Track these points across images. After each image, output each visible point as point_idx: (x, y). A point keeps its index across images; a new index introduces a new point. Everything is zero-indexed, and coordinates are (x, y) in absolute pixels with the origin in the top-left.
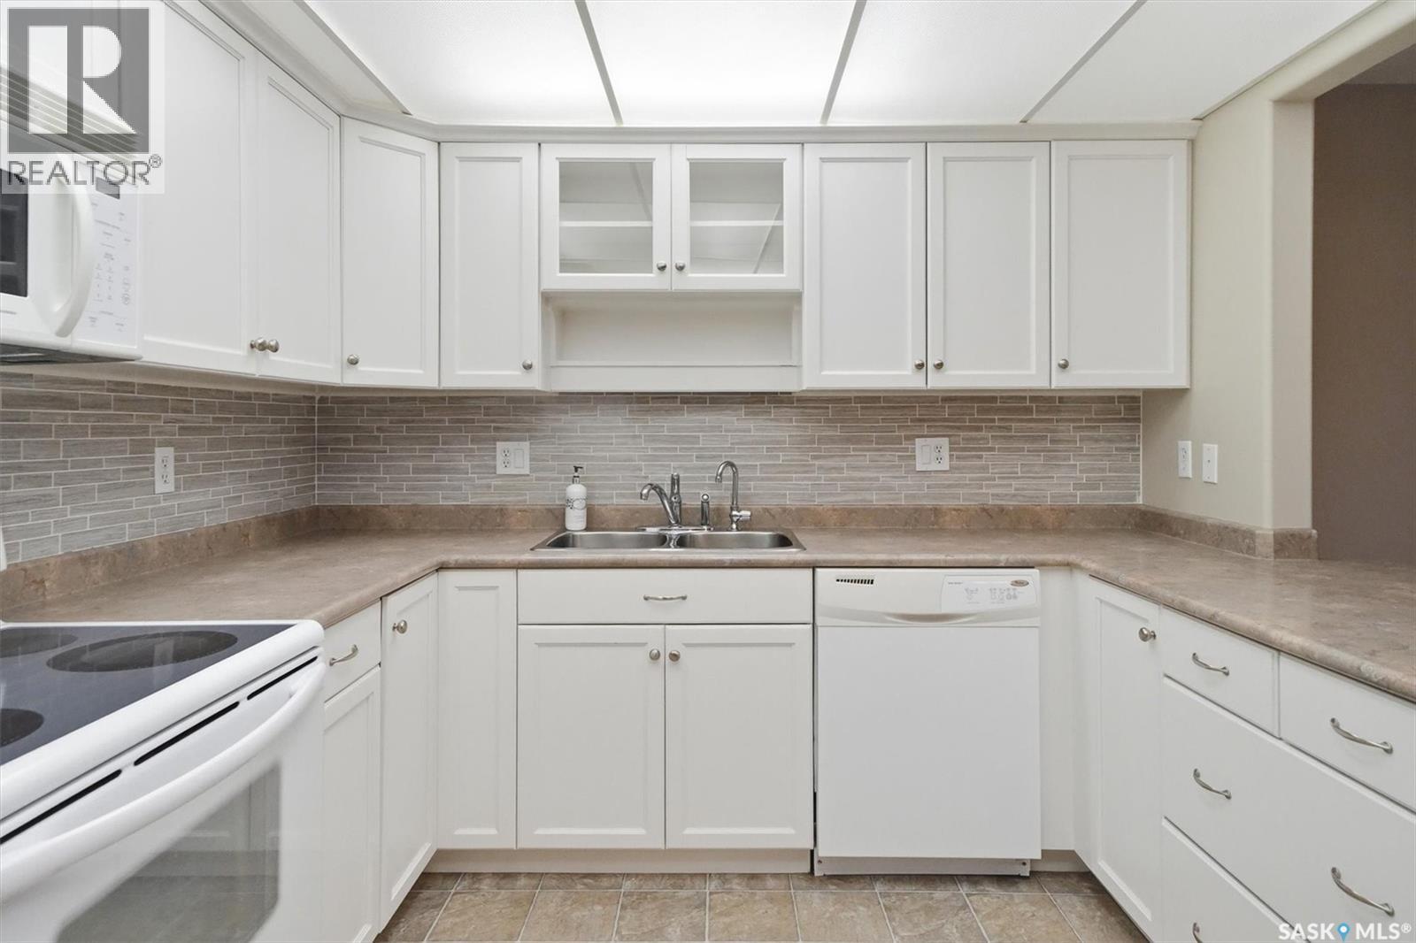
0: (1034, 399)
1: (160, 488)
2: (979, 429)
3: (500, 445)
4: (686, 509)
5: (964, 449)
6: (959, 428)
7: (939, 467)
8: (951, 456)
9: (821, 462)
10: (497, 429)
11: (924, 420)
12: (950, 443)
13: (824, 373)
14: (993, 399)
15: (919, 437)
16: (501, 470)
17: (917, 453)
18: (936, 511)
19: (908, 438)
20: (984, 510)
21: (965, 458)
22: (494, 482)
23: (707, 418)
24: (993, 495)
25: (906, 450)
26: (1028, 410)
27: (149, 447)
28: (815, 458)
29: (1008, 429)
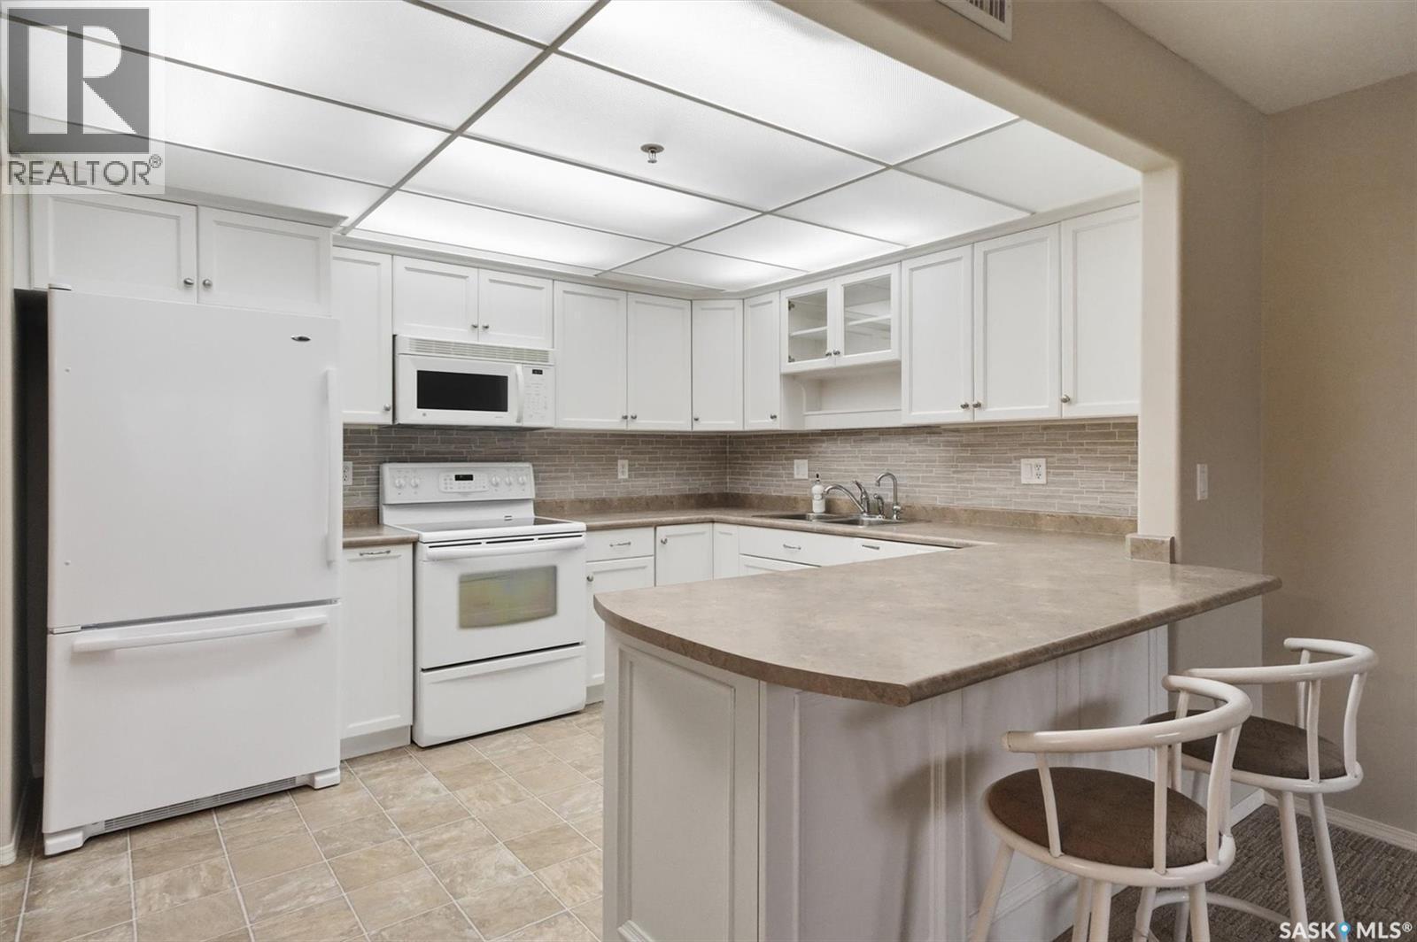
0: (1116, 425)
1: (621, 476)
2: (1070, 451)
3: (796, 461)
4: (887, 505)
5: (1058, 468)
6: (1055, 450)
7: (1038, 481)
8: (1048, 473)
9: (959, 476)
10: (795, 452)
11: (1028, 444)
12: (1047, 463)
13: (913, 414)
14: (1083, 426)
15: (1024, 457)
16: (796, 477)
17: (1022, 471)
18: (1035, 516)
19: (1016, 458)
20: (1072, 517)
21: (1058, 475)
22: (793, 483)
23: (893, 445)
24: (1082, 506)
25: (1014, 467)
26: (1112, 435)
27: (616, 459)
28: (954, 472)
29: (1094, 451)
